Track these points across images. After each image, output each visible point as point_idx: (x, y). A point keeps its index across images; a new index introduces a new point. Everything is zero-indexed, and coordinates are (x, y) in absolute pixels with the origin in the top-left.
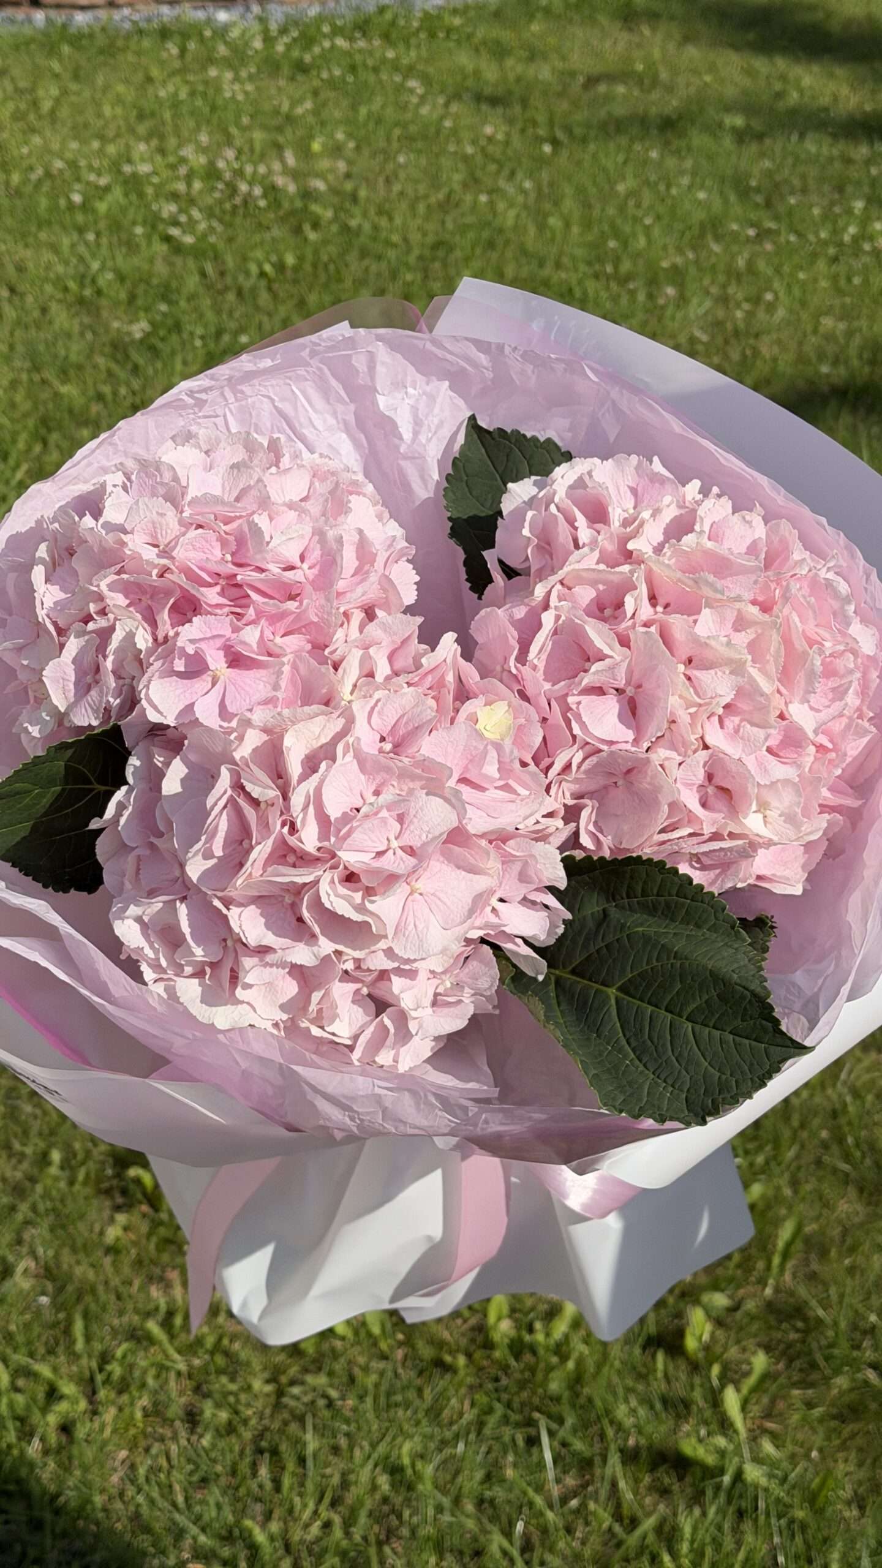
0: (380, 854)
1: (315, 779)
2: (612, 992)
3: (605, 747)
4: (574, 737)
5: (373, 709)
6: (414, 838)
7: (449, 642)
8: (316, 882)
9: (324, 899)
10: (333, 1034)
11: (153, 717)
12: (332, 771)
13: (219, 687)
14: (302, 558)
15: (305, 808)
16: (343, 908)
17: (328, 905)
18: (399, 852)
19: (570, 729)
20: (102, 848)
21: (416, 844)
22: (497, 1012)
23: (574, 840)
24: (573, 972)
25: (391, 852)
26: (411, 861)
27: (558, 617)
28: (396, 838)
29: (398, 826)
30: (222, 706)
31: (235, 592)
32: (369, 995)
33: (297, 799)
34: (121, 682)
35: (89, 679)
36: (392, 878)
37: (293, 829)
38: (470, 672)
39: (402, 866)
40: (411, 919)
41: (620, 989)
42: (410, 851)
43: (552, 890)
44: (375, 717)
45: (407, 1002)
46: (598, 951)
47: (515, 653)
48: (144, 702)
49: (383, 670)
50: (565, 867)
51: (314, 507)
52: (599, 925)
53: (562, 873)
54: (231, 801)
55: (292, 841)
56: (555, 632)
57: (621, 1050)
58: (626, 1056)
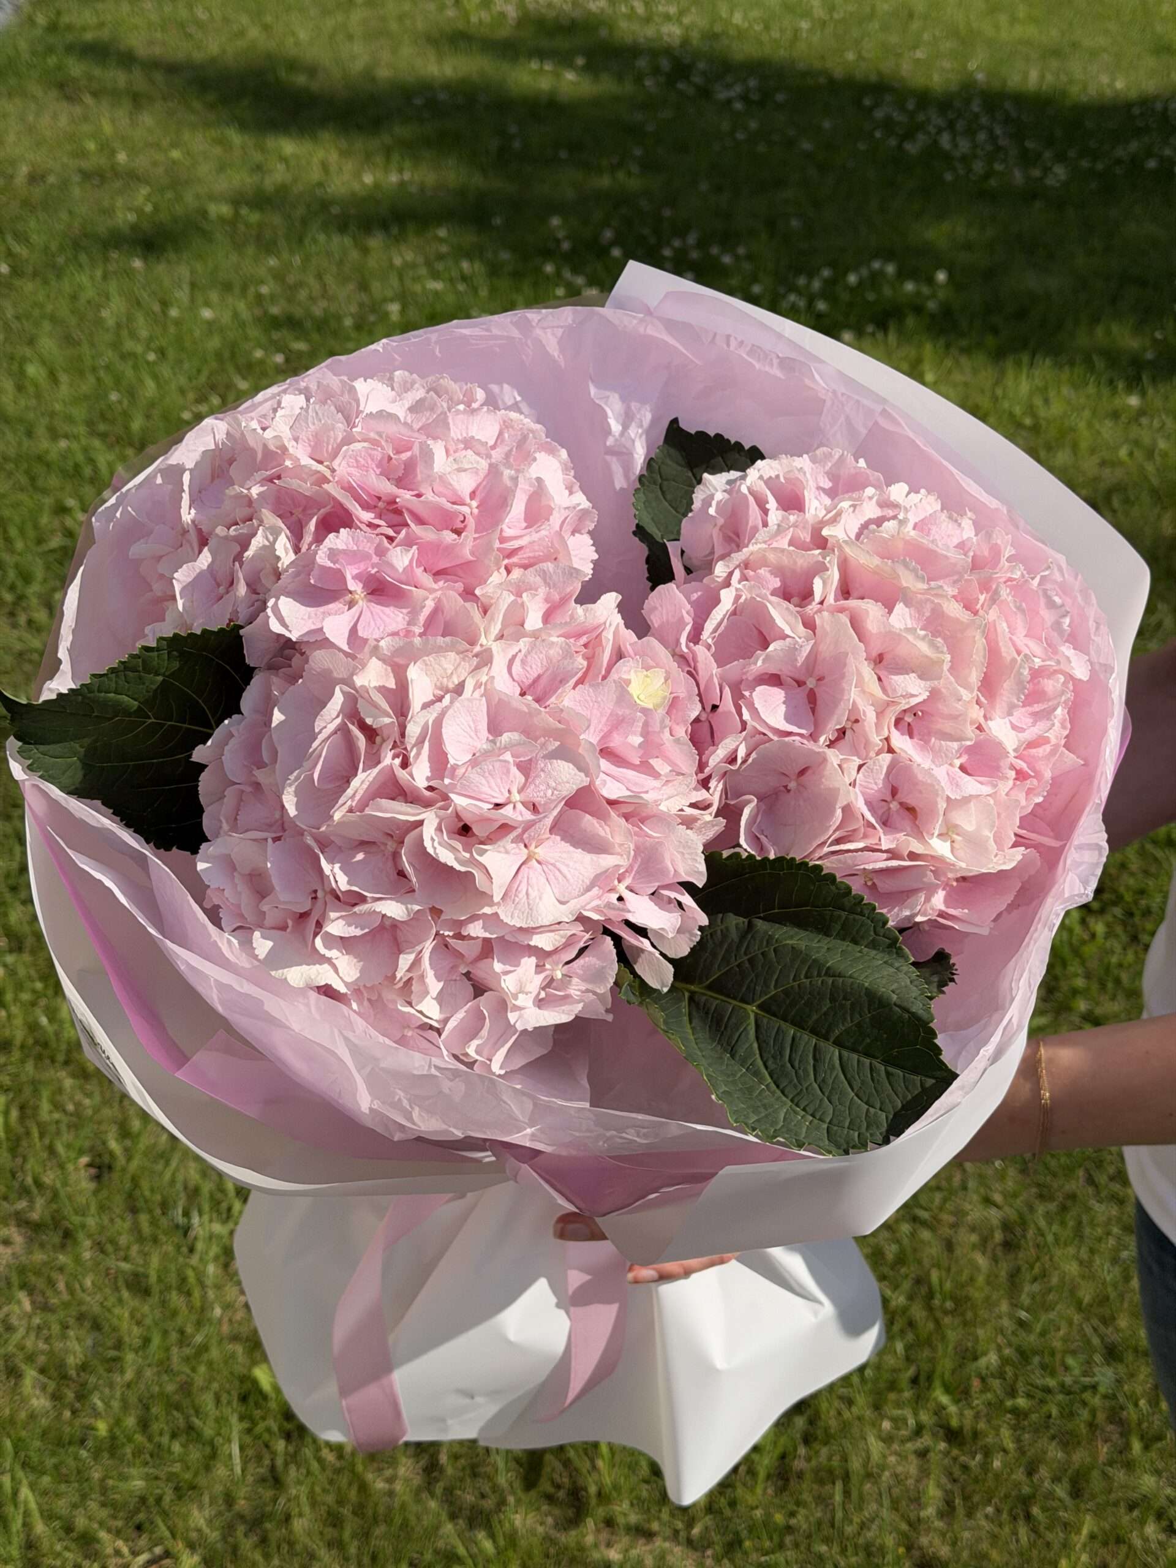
0: (498, 806)
1: (438, 707)
2: (752, 1009)
3: (777, 738)
4: (743, 724)
5: (514, 657)
6: (539, 792)
7: (610, 600)
8: (420, 823)
9: (428, 844)
10: (421, 1012)
11: (275, 627)
12: (457, 704)
13: (355, 610)
14: (472, 495)
15: (420, 742)
16: (446, 857)
17: (430, 850)
18: (520, 806)
19: (740, 714)
20: (206, 782)
21: (539, 800)
23: (727, 838)
24: (710, 988)
25: (511, 806)
26: (528, 816)
27: (738, 597)
28: (519, 792)
29: (523, 779)
30: (353, 631)
31: (393, 517)
33: (413, 730)
34: (255, 597)
35: (222, 589)
36: (505, 828)
37: (405, 764)
38: (629, 637)
39: (519, 820)
40: (523, 888)
41: (760, 1007)
42: (534, 808)
43: (689, 886)
44: (517, 667)
45: (509, 983)
46: (739, 966)
47: (688, 629)
48: (269, 611)
49: (534, 620)
50: (706, 860)
52: (743, 937)
53: (702, 867)
54: (342, 727)
55: (402, 774)
56: (734, 613)
57: (756, 1073)
58: (761, 1081)
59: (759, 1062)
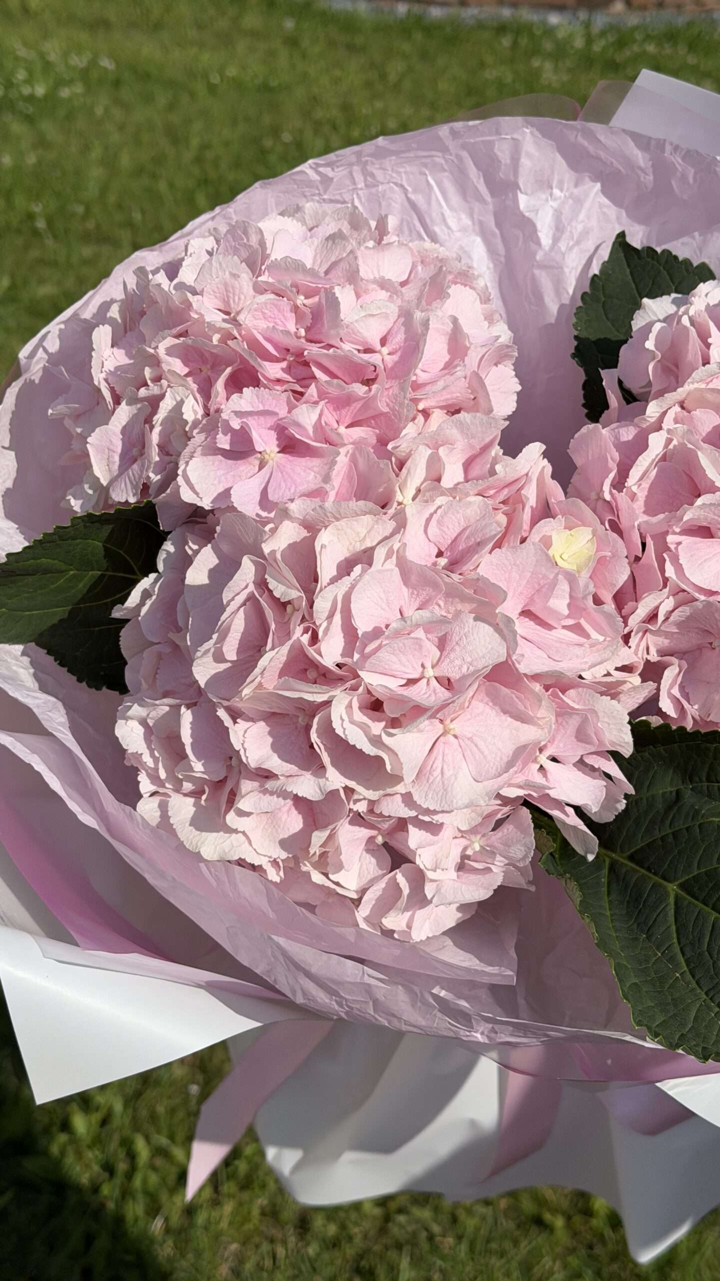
0: (411, 682)
1: (347, 581)
2: (672, 888)
3: (702, 598)
4: (666, 581)
5: (431, 515)
6: (453, 669)
7: (534, 451)
8: (328, 703)
9: (336, 725)
10: (337, 884)
11: (187, 496)
12: (366, 577)
13: (266, 471)
14: (383, 342)
15: (330, 617)
16: (357, 739)
17: (339, 731)
18: (434, 683)
19: (663, 570)
20: (126, 640)
21: (455, 675)
22: (533, 889)
23: (651, 705)
24: (631, 858)
25: (424, 681)
26: (443, 694)
27: (669, 441)
28: (433, 667)
29: (438, 653)
30: (264, 493)
31: (301, 371)
32: (385, 845)
33: (322, 605)
34: (168, 458)
35: (135, 452)
36: (418, 711)
37: (314, 639)
38: (555, 490)
39: (433, 698)
40: (438, 764)
41: (682, 886)
42: (447, 683)
43: (616, 756)
44: (433, 529)
45: (423, 859)
46: (663, 839)
47: (612, 476)
48: (180, 480)
49: (453, 474)
50: (632, 731)
51: (410, 293)
52: (669, 808)
53: (629, 738)
54: (251, 598)
55: (311, 652)
56: (664, 458)
57: (672, 959)
58: (677, 966)
59: (677, 949)
